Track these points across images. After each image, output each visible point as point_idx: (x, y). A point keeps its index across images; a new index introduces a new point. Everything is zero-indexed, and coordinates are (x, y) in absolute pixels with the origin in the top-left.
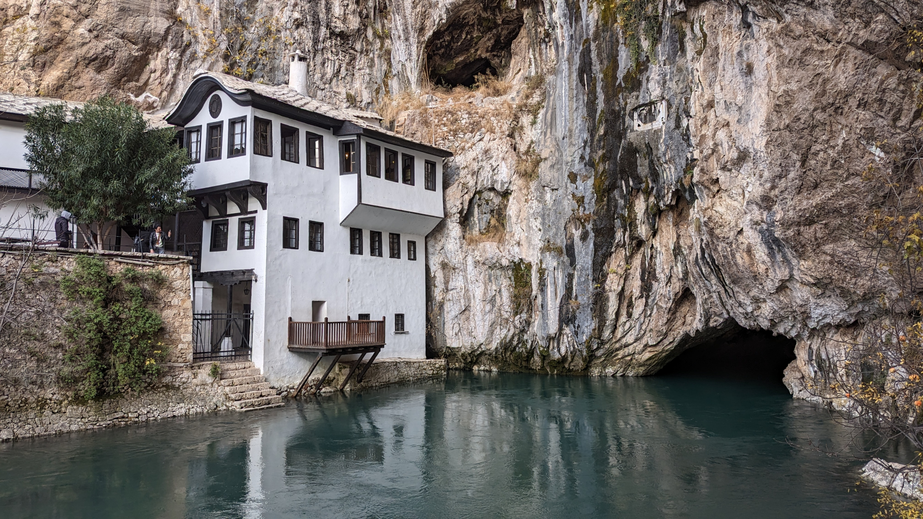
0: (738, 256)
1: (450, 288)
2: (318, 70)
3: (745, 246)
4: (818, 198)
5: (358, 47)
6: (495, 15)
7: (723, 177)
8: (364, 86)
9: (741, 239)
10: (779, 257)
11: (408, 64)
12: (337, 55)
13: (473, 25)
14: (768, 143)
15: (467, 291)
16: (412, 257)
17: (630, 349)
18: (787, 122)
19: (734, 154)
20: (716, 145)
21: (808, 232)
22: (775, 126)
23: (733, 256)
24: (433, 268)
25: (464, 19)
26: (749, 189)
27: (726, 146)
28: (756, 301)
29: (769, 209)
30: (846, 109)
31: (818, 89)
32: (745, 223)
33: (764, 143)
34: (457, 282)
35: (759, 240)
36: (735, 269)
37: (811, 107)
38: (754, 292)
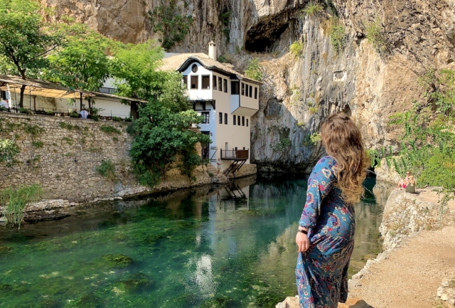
0: (368, 130)
3: (371, 128)
6: (276, 22)
7: (366, 104)
9: (370, 125)
11: (239, 40)
12: (209, 33)
13: (266, 25)
14: (382, 95)
15: (265, 138)
16: (247, 125)
18: (389, 90)
19: (371, 97)
20: (365, 92)
22: (385, 90)
25: (264, 22)
26: (374, 109)
27: (368, 93)
28: (371, 145)
30: (407, 90)
32: (372, 120)
35: (375, 126)
37: (397, 87)
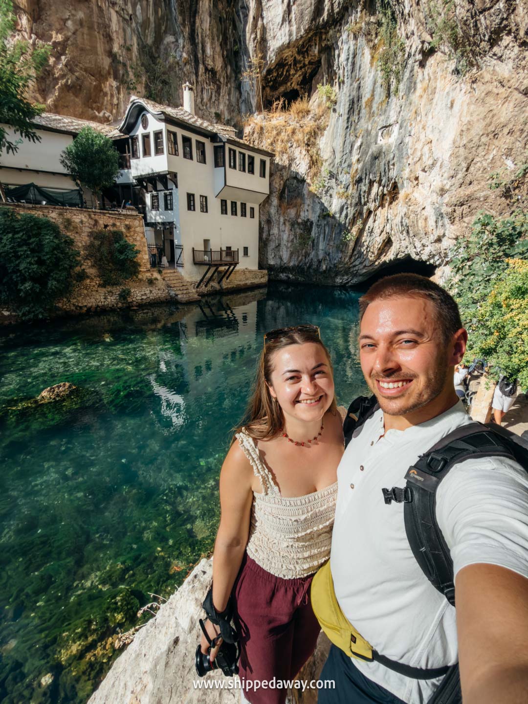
0: (420, 221)
1: (271, 233)
2: (199, 97)
3: (424, 217)
4: (470, 190)
5: (222, 80)
6: (304, 57)
7: (422, 175)
8: (226, 108)
9: (423, 212)
10: (440, 223)
11: (251, 93)
12: (210, 85)
13: (291, 65)
14: (451, 155)
15: (280, 235)
16: (252, 216)
17: (357, 268)
18: (465, 142)
19: (430, 162)
20: (422, 155)
21: (459, 210)
22: (457, 145)
23: (417, 221)
24: (263, 223)
25: (285, 60)
26: (434, 183)
27: (427, 156)
28: (424, 246)
29: (442, 195)
30: (500, 135)
31: (488, 120)
32: (427, 203)
33: (449, 155)
34: (275, 231)
35: (433, 213)
36: (416, 229)
37: (481, 134)
38: (424, 241)
